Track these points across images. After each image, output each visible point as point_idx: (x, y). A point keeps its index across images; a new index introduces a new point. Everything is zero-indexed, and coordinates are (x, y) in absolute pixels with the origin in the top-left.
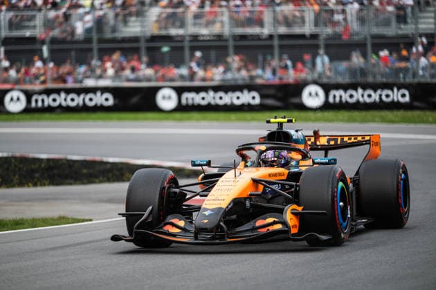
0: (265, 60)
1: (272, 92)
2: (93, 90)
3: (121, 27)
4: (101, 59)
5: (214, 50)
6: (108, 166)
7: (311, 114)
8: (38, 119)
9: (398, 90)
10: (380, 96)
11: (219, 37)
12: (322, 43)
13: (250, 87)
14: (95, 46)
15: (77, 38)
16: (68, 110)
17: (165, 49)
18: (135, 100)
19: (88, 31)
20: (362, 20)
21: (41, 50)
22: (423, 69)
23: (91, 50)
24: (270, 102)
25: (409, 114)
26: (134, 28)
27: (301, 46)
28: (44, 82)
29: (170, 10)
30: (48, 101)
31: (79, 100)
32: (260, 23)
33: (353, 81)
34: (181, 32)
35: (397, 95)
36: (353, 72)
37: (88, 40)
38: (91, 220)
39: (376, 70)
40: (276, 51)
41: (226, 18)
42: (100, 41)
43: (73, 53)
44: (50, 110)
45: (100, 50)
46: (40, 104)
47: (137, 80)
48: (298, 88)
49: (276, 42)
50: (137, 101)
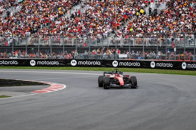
0: (60, 53)
1: (62, 61)
2: (12, 60)
3: (20, 42)
4: (14, 52)
5: (46, 49)
6: (16, 81)
7: (73, 68)
9: (97, 62)
10: (92, 63)
11: (48, 46)
12: (76, 48)
13: (56, 60)
14: (13, 47)
15: (8, 45)
16: (5, 65)
17: (32, 49)
22: (105, 56)
23: (12, 49)
24: (61, 64)
25: (100, 68)
26: (24, 43)
29: (34, 38)
31: (8, 63)
32: (59, 42)
34: (37, 44)
37: (11, 46)
38: (11, 97)
40: (64, 50)
43: (7, 50)
45: (14, 49)
47: (25, 58)
48: (70, 60)
49: (64, 48)
50: (24, 63)
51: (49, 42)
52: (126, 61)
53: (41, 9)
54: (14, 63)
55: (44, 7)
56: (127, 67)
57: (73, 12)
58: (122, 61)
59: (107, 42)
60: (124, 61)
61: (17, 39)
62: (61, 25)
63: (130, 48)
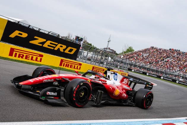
2: (141, 71)
4: (142, 69)
7: (161, 79)
11: (154, 70)
12: (164, 73)
13: (156, 75)
16: (138, 72)
17: (149, 69)
20: (169, 72)
22: (174, 78)
25: (171, 82)
26: (146, 67)
27: (162, 73)
29: (150, 66)
31: (139, 72)
32: (159, 69)
34: (151, 68)
35: (170, 80)
36: (167, 76)
37: (141, 67)
39: (169, 77)
42: (143, 67)
44: (136, 72)
48: (161, 76)
49: (160, 72)
50: (144, 73)
51: (155, 68)
52: (182, 82)
53: (155, 56)
54: (141, 72)
55: (156, 56)
56: (181, 84)
57: (167, 60)
58: (180, 81)
59: (176, 74)
60: (181, 82)
61: (144, 65)
62: (161, 64)
63: (184, 78)
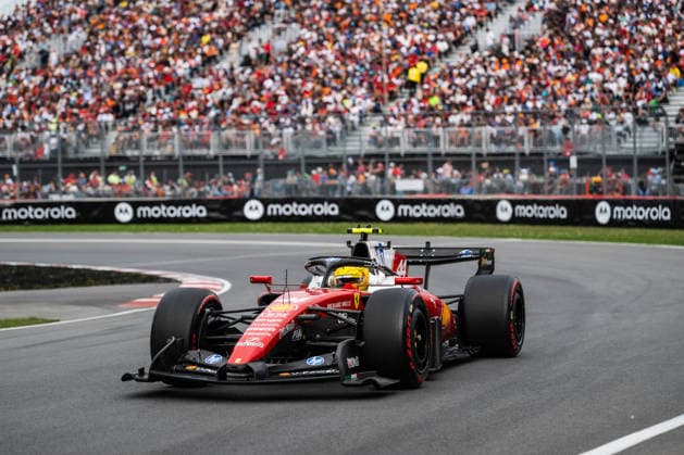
1: (217, 206)
2: (58, 204)
3: (82, 148)
4: (65, 177)
5: (165, 169)
6: (72, 272)
7: (252, 226)
8: (8, 231)
9: (328, 204)
11: (170, 157)
12: (261, 162)
13: (198, 202)
14: (60, 165)
15: (40, 157)
16: (35, 222)
17: (122, 168)
18: (95, 213)
19: (53, 152)
20: (297, 144)
21: (11, 170)
22: (352, 186)
23: (55, 169)
24: (214, 215)
25: (339, 225)
26: (95, 151)
27: (243, 166)
28: (13, 198)
29: (127, 135)
30: (17, 214)
31: (45, 213)
32: (207, 146)
33: (289, 196)
34: (136, 153)
36: (289, 188)
37: (53, 160)
38: (59, 320)
39: (308, 186)
40: (221, 169)
41: (176, 141)
42: (65, 160)
43: (40, 172)
44: (19, 222)
45: (64, 169)
46: (10, 217)
47: (97, 195)
48: (240, 203)
49: (221, 162)
51: (174, 148)
52: (419, 202)
53: (148, 41)
54: (63, 212)
55: (155, 35)
56: (422, 220)
57: (251, 48)
58: (405, 202)
59: (358, 144)
60: (412, 202)
61: (71, 137)
62: (211, 90)
63: (430, 160)
